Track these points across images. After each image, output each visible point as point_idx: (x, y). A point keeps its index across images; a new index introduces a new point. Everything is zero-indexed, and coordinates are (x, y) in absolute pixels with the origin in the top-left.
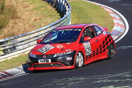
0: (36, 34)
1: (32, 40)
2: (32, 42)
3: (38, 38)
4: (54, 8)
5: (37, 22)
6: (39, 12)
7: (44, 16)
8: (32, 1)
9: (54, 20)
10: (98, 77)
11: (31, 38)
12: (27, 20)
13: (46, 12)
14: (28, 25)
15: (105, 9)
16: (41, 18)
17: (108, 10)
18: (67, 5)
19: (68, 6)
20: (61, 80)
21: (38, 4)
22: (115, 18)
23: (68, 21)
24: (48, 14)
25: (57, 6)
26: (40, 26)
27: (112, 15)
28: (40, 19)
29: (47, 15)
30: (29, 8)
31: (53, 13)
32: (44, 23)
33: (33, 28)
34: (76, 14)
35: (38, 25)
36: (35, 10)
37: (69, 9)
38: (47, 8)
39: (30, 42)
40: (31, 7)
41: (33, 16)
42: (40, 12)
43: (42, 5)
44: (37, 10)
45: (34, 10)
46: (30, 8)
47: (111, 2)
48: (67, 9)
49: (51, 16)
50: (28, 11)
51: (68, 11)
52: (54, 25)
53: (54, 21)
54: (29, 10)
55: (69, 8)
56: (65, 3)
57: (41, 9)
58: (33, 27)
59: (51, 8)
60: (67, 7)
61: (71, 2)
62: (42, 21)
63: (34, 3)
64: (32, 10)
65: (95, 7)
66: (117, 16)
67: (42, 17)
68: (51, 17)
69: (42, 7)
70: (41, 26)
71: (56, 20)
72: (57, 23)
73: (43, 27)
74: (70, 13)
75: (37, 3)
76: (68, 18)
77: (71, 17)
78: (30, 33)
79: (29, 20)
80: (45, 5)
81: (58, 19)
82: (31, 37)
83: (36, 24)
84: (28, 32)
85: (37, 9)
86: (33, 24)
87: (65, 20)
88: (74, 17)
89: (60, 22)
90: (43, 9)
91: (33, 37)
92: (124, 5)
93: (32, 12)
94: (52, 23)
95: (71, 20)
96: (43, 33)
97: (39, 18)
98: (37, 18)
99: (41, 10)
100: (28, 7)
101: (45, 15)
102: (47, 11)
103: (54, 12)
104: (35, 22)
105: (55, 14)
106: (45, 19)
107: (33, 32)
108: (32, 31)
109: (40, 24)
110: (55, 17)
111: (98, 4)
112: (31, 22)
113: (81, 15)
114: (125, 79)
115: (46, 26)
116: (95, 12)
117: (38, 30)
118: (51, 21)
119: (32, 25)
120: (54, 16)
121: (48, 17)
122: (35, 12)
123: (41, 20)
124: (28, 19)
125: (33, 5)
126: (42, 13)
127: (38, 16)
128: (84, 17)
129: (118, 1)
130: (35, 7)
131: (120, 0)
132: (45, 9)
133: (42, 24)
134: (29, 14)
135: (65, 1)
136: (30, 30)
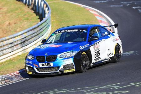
0: (11, 41)
1: (6, 47)
2: (6, 50)
3: (12, 45)
4: (31, 10)
5: (12, 27)
6: (14, 15)
7: (20, 20)
8: (5, 3)
9: (32, 24)
10: (82, 89)
11: (4, 46)
13: (22, 15)
14: (1, 30)
15: (90, 11)
16: (16, 22)
17: (94, 12)
18: (46, 7)
21: (12, 6)
22: (101, 22)
23: (47, 25)
24: (24, 17)
25: (34, 8)
26: (16, 31)
28: (15, 23)
29: (23, 19)
30: (2, 10)
32: (20, 28)
33: (7, 34)
34: (58, 17)
35: (12, 30)
36: (9, 12)
38: (23, 10)
39: (3, 50)
40: (5, 9)
41: (6, 20)
43: (17, 7)
47: (98, 3)
48: (47, 12)
49: (28, 19)
51: (47, 13)
52: (31, 30)
54: (2, 13)
55: (48, 10)
56: (44, 4)
57: (17, 11)
58: (7, 32)
59: (28, 11)
60: (47, 9)
61: (51, 3)
63: (8, 5)
64: (6, 13)
65: (79, 9)
66: (104, 19)
67: (18, 21)
69: (17, 9)
71: (34, 24)
72: (36, 28)
73: (19, 32)
74: (50, 15)
76: (47, 21)
77: (51, 20)
78: (4, 39)
79: (2, 24)
80: (21, 7)
81: (36, 24)
82: (5, 44)
83: (10, 28)
84: (1, 38)
85: (12, 12)
86: (7, 29)
87: (44, 24)
88: (54, 20)
89: (38, 26)
91: (7, 43)
92: (111, 6)
93: (6, 15)
94: (29, 27)
95: (51, 24)
96: (19, 39)
97: (14, 22)
98: (12, 22)
99: (16, 12)
101: (22, 18)
102: (23, 14)
103: (32, 15)
104: (9, 27)
106: (21, 23)
107: (7, 38)
108: (5, 37)
109: (16, 29)
110: (33, 21)
111: (82, 6)
112: (5, 27)
113: (63, 18)
114: (113, 92)
115: (22, 31)
116: (79, 15)
117: (13, 36)
119: (6, 30)
120: (31, 19)
121: (25, 20)
123: (16, 25)
125: (7, 7)
126: (18, 16)
127: (13, 19)
128: (66, 20)
129: (105, 2)
130: (9, 9)
131: (107, 1)
132: (21, 11)
133: (17, 29)
134: (2, 17)
135: (45, 2)
136: (3, 36)
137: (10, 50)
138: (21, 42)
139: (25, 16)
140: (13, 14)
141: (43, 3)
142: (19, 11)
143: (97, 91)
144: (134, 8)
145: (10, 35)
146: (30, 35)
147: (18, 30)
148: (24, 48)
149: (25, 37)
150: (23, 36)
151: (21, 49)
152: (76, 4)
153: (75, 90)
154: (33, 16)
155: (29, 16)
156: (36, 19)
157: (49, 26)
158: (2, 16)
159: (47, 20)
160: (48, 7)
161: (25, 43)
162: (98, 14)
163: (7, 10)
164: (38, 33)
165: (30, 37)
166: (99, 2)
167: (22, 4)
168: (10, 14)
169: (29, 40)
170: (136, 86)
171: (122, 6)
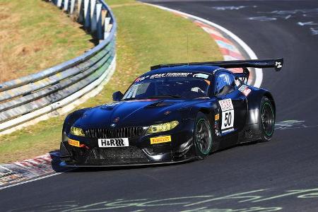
0: (26, 89)
1: (15, 102)
2: (15, 108)
3: (29, 98)
5: (30, 58)
7: (48, 42)
8: (16, 4)
9: (74, 53)
10: (180, 201)
11: (11, 99)
12: (4, 51)
13: (54, 33)
14: (6, 63)
15: (204, 28)
16: (38, 47)
18: (107, 16)
19: (109, 19)
20: (85, 207)
21: (32, 11)
22: (228, 52)
23: (108, 56)
24: (57, 38)
26: (37, 68)
27: (222, 44)
28: (36, 50)
29: (54, 41)
30: (8, 20)
31: (70, 36)
32: (47, 60)
33: (18, 73)
34: (131, 40)
35: (30, 65)
36: (25, 25)
37: (111, 25)
38: (54, 21)
39: (9, 108)
40: (15, 18)
41: (17, 42)
42: (35, 31)
43: (41, 13)
44: (31, 27)
45: (22, 25)
46: (12, 21)
47: (221, 11)
48: (108, 27)
49: (64, 42)
50: (6, 28)
51: (108, 30)
52: (72, 66)
53: (72, 55)
54: (10, 27)
55: (111, 22)
56: (102, 9)
57: (41, 24)
58: (18, 69)
59: (67, 23)
61: (117, 8)
62: (41, 55)
63: (22, 9)
64: (17, 27)
65: (179, 23)
66: (234, 47)
67: (43, 46)
68: (66, 45)
69: (41, 19)
70: (40, 68)
71: (78, 52)
72: (81, 62)
73: (44, 69)
74: (115, 35)
75: (29, 9)
76: (108, 48)
77: (116, 46)
78: (11, 83)
79: (9, 51)
80: (51, 15)
81: (83, 52)
82: (13, 95)
83: (26, 61)
84: (5, 81)
85: (30, 25)
86: (18, 61)
87: (100, 55)
88: (124, 47)
89: (88, 59)
90: (45, 25)
91: (17, 94)
92: (251, 18)
93: (17, 32)
94: (66, 60)
95: (116, 55)
96: (44, 85)
97: (35, 47)
98: (30, 46)
99: (39, 26)
100: (6, 17)
101: (52, 39)
102: (56, 30)
103: (75, 32)
104: (22, 58)
105: (76, 38)
106: (50, 49)
107: (18, 81)
108: (14, 79)
109: (37, 62)
110: (76, 46)
111: (186, 16)
112: (13, 57)
113: (144, 42)
115: (51, 67)
116: (179, 36)
117: (29, 78)
118: (64, 56)
119: (16, 64)
120: (73, 42)
121: (59, 44)
122: (23, 30)
123: (38, 52)
124: (6, 48)
125: (21, 14)
126: (43, 35)
127: (33, 40)
128: (149, 47)
129: (237, 8)
130: (24, 18)
131: (241, 7)
132: (50, 23)
133: (41, 62)
134: (8, 36)
135: (103, 5)
136: (10, 78)
137: (23, 109)
138: (48, 91)
139: (59, 35)
140: (32, 30)
141: (99, 6)
142: (46, 23)
143: (211, 205)
144: (301, 24)
145: (25, 76)
146: (69, 77)
147: (42, 65)
148: (55, 105)
149: (58, 82)
150: (53, 79)
151: (49, 108)
152: (172, 12)
153: (164, 202)
154: (77, 35)
155: (68, 34)
156: (85, 42)
157: (111, 57)
158: (9, 33)
159: (107, 45)
160: (111, 16)
161: (58, 95)
162: (221, 36)
163: (19, 20)
164: (86, 73)
165: (68, 81)
166: (223, 9)
167: (53, 8)
168: (26, 29)
169: (67, 89)
170: (299, 197)
171: (275, 19)
